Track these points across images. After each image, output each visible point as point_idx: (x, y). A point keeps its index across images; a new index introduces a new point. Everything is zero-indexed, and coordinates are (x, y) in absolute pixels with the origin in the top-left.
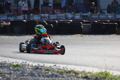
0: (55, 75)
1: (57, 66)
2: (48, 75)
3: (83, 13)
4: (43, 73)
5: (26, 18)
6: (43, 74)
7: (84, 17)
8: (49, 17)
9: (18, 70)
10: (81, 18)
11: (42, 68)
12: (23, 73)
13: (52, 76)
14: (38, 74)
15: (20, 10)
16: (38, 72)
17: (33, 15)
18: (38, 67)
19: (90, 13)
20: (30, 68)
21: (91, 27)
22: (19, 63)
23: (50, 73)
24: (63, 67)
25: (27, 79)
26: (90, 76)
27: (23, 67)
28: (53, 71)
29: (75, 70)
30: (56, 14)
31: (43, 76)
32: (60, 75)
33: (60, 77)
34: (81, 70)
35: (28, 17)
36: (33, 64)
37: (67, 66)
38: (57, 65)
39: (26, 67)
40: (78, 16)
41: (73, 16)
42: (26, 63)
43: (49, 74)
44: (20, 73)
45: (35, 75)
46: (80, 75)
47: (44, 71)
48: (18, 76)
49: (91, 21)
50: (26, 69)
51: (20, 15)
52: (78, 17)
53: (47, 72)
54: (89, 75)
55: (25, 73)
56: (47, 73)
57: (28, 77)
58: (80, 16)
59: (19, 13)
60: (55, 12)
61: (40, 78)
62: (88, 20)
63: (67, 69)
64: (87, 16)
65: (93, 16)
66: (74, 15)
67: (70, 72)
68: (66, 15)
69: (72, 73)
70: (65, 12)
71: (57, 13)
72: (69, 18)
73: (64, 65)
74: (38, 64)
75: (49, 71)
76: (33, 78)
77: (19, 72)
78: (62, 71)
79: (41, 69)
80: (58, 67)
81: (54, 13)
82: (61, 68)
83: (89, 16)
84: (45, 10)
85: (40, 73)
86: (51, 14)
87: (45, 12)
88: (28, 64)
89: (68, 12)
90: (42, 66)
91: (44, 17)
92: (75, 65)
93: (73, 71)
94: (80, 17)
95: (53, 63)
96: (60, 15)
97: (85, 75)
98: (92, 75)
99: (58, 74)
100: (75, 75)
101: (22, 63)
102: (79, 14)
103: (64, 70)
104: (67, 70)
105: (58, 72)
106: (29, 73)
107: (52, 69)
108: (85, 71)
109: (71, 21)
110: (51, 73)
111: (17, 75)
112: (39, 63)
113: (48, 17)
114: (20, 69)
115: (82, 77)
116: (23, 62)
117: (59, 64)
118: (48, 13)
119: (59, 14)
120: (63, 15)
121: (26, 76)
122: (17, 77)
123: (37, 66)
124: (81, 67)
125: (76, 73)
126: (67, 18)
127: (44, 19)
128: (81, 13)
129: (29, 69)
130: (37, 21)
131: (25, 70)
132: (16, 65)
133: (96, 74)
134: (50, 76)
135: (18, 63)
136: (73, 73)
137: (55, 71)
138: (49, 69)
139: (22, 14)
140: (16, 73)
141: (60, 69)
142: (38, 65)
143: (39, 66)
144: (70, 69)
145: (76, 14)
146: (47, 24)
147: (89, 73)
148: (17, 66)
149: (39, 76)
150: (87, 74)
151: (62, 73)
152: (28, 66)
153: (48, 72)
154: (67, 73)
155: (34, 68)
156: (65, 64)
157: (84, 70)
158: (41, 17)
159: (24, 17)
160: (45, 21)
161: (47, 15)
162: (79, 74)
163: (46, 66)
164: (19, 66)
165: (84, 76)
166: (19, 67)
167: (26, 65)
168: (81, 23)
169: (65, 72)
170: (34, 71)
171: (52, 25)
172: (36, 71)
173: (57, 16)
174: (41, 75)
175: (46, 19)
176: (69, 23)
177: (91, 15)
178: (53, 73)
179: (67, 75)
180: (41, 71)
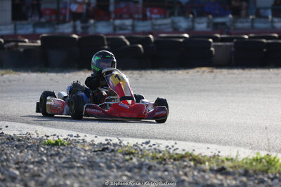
0: (146, 164)
1: (151, 144)
2: (131, 165)
3: (215, 16)
4: (117, 160)
5: (79, 29)
6: (118, 163)
7: (216, 25)
8: (133, 26)
9: (58, 154)
10: (210, 30)
11: (117, 148)
12: (71, 162)
13: (140, 167)
14: (105, 163)
15: (63, 11)
16: (107, 159)
17: (94, 23)
18: (106, 146)
19: (231, 16)
20: (87, 148)
21: (233, 49)
22: (62, 138)
23: (135, 160)
24: (167, 147)
25: (80, 174)
26: (231, 167)
27: (72, 146)
28: (143, 156)
29: (196, 153)
30: (151, 19)
31: (119, 168)
32: (158, 166)
33: (159, 170)
34: (209, 153)
35: (83, 28)
36: (95, 139)
37: (176, 143)
38: (152, 142)
39: (79, 147)
40: (203, 23)
41: (191, 24)
42: (78, 136)
43: (133, 163)
44: (64, 162)
45: (100, 166)
46: (207, 166)
47: (121, 155)
48: (58, 168)
49: (233, 36)
50: (78, 152)
51: (64, 22)
52: (202, 25)
53: (127, 157)
54: (227, 164)
55: (75, 161)
56: (127, 160)
57: (82, 172)
58: (208, 23)
59: (61, 18)
60: (148, 14)
61: (112, 174)
62: (228, 33)
63: (175, 150)
64: (223, 24)
65: (239, 25)
66: (193, 21)
67: (182, 158)
68: (173, 23)
69: (187, 159)
70: (172, 14)
71: (154, 16)
72: (181, 30)
73: (169, 141)
74: (107, 140)
75: (132, 156)
76: (95, 174)
77: (60, 158)
78: (164, 155)
79: (113, 151)
80: (154, 147)
81: (145, 18)
82: (162, 148)
83: (228, 24)
85: (111, 161)
86: (139, 19)
87: (125, 16)
88: (83, 140)
89: (179, 15)
90: (115, 145)
91: (122, 28)
92: (196, 141)
93: (191, 155)
94: (208, 26)
95: (143, 138)
96: (159, 22)
97: (217, 165)
98: (236, 164)
99: (154, 163)
100: (195, 165)
101: (69, 137)
102: (204, 20)
103: (169, 153)
104: (177, 154)
105: (153, 158)
106: (84, 160)
107: (141, 150)
108: (218, 155)
109: (186, 35)
110: (138, 161)
111: (56, 167)
112: (108, 138)
113: (130, 28)
114: (64, 152)
115: (211, 170)
116: (71, 136)
117: (156, 138)
118: (131, 17)
119: (156, 19)
120: (168, 21)
121: (78, 167)
122: (57, 171)
123: (104, 145)
124: (208, 145)
125: (198, 161)
126: (176, 30)
127: (122, 32)
128: (210, 17)
129: (85, 150)
130: (105, 37)
131: (76, 153)
132: (54, 142)
133: (245, 161)
134: (135, 167)
135: (58, 137)
136: (190, 160)
137: (147, 155)
138: (133, 151)
139: (70, 21)
140: (55, 162)
141: (160, 152)
142: (106, 142)
143: (108, 144)
144: (184, 150)
145: (198, 20)
146: (128, 43)
147: (227, 159)
148: (56, 144)
149: (110, 168)
150: (223, 161)
151: (163, 161)
152: (84, 146)
153: (131, 159)
154: (175, 160)
155: (96, 149)
156: (170, 139)
157: (217, 153)
158: (115, 28)
159: (75, 27)
160: (123, 37)
161: (128, 22)
162: (204, 163)
163: (126, 144)
164: (62, 145)
165: (216, 168)
166: (62, 147)
167: (78, 142)
168: (211, 40)
169: (170, 158)
170: (96, 157)
171: (140, 46)
172: (102, 156)
173: (153, 25)
174: (113, 164)
175: (126, 32)
176: (181, 40)
177: (234, 22)
178: (143, 160)
179: (176, 165)
180: (115, 156)
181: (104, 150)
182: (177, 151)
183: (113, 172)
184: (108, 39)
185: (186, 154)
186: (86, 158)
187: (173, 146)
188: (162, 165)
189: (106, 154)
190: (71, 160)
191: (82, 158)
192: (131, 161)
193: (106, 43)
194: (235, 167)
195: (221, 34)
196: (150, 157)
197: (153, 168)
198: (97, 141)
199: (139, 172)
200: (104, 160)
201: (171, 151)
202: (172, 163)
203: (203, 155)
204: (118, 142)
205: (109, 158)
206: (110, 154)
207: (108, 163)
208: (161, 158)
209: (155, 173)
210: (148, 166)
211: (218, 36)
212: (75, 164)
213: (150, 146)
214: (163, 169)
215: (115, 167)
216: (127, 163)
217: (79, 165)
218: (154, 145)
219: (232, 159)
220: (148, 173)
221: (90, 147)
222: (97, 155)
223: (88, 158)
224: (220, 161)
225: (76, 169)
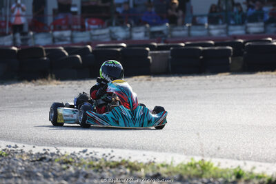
0: (83, 173)
1: (88, 152)
2: (68, 174)
3: (152, 25)
4: (54, 170)
5: (19, 41)
6: (55, 172)
7: (153, 35)
8: (72, 37)
10: (147, 38)
11: (54, 157)
12: (9, 172)
13: (77, 175)
14: (42, 173)
15: (3, 24)
16: (44, 169)
17: (34, 35)
18: (43, 156)
19: (167, 24)
20: (25, 158)
21: (170, 57)
23: (72, 169)
24: (104, 155)
26: (167, 173)
27: (10, 156)
28: (80, 164)
29: (132, 161)
30: (89, 29)
31: (56, 177)
32: (94, 174)
33: (95, 178)
34: (144, 160)
35: (22, 40)
36: (33, 149)
37: (112, 151)
38: (90, 150)
39: (17, 157)
40: (140, 32)
41: (128, 33)
42: (16, 147)
43: (70, 172)
44: (2, 173)
45: (37, 176)
46: (142, 172)
47: (58, 164)
49: (169, 44)
50: (15, 162)
51: (4, 34)
52: (139, 34)
53: (64, 166)
54: (163, 171)
55: (13, 171)
56: (64, 169)
57: (19, 182)
58: (146, 32)
59: (1, 30)
60: (87, 24)
61: (49, 183)
62: (165, 42)
63: (111, 158)
64: (161, 32)
65: (176, 33)
66: (131, 30)
67: (118, 165)
68: (111, 32)
69: (123, 167)
70: (110, 24)
71: (92, 27)
72: (119, 40)
73: (106, 149)
74: (44, 150)
75: (69, 165)
76: (32, 183)
78: (100, 163)
79: (50, 160)
80: (91, 155)
81: (83, 29)
82: (99, 156)
83: (165, 32)
84: (64, 22)
85: (48, 170)
86: (77, 30)
87: (64, 27)
88: (22, 150)
89: (117, 25)
90: (52, 154)
91: (61, 39)
92: (132, 149)
93: (127, 162)
94: (146, 36)
95: (81, 146)
96: (97, 32)
97: (153, 171)
98: (171, 170)
99: (90, 171)
100: (131, 172)
101: (7, 148)
102: (142, 29)
103: (105, 160)
104: (113, 162)
105: (90, 166)
106: (22, 170)
107: (78, 159)
108: (154, 162)
109: (124, 45)
110: (75, 169)
112: (46, 148)
113: (69, 39)
114: (2, 163)
115: (147, 177)
116: (10, 147)
117: (94, 147)
118: (70, 28)
119: (95, 29)
120: (106, 31)
121: (16, 177)
123: (42, 154)
124: (145, 152)
125: (134, 168)
126: (114, 39)
127: (61, 43)
128: (148, 26)
129: (23, 161)
130: (44, 48)
131: (13, 164)
133: (179, 167)
134: (72, 176)
136: (126, 167)
137: (84, 164)
138: (71, 160)
139: (9, 34)
141: (97, 160)
142: (43, 152)
143: (46, 153)
144: (120, 158)
145: (135, 29)
146: (67, 54)
147: (163, 166)
149: (47, 177)
150: (158, 168)
151: (99, 169)
152: (22, 156)
153: (68, 167)
154: (111, 167)
155: (34, 159)
156: (107, 147)
157: (153, 160)
158: (54, 39)
159: (14, 39)
160: (61, 48)
161: (67, 33)
162: (140, 169)
163: (63, 153)
164: (1, 155)
165: (151, 174)
167: (16, 153)
168: (148, 49)
169: (107, 166)
170: (34, 167)
171: (79, 56)
172: (40, 165)
173: (92, 35)
174: (50, 174)
175: (65, 43)
176: (119, 50)
177: (171, 30)
178: (80, 168)
179: (112, 173)
180: (52, 165)
181: (41, 159)
182: (114, 159)
183: (50, 181)
184: (47, 51)
185: (122, 161)
186: (23, 168)
187: (109, 154)
188: (98, 173)
189: (43, 163)
190: (9, 170)
191: (20, 169)
192: (68, 170)
193: (45, 54)
194: (170, 173)
195: (157, 43)
196: (86, 165)
197: (90, 176)
198: (35, 151)
199: (75, 181)
200: (41, 170)
201: (108, 159)
202: (109, 171)
203: (139, 162)
204: (55, 151)
205: (46, 167)
206: (47, 164)
207: (45, 172)
208: (97, 166)
209: (91, 181)
210: (84, 175)
211: (155, 44)
212: (13, 174)
213: (87, 155)
214: (99, 177)
215: (52, 176)
216: (64, 172)
217: (16, 175)
218: (91, 153)
219: (167, 166)
220: (84, 181)
221: (28, 158)
222: (34, 164)
223: (25, 168)
224: (155, 168)
225: (13, 179)
